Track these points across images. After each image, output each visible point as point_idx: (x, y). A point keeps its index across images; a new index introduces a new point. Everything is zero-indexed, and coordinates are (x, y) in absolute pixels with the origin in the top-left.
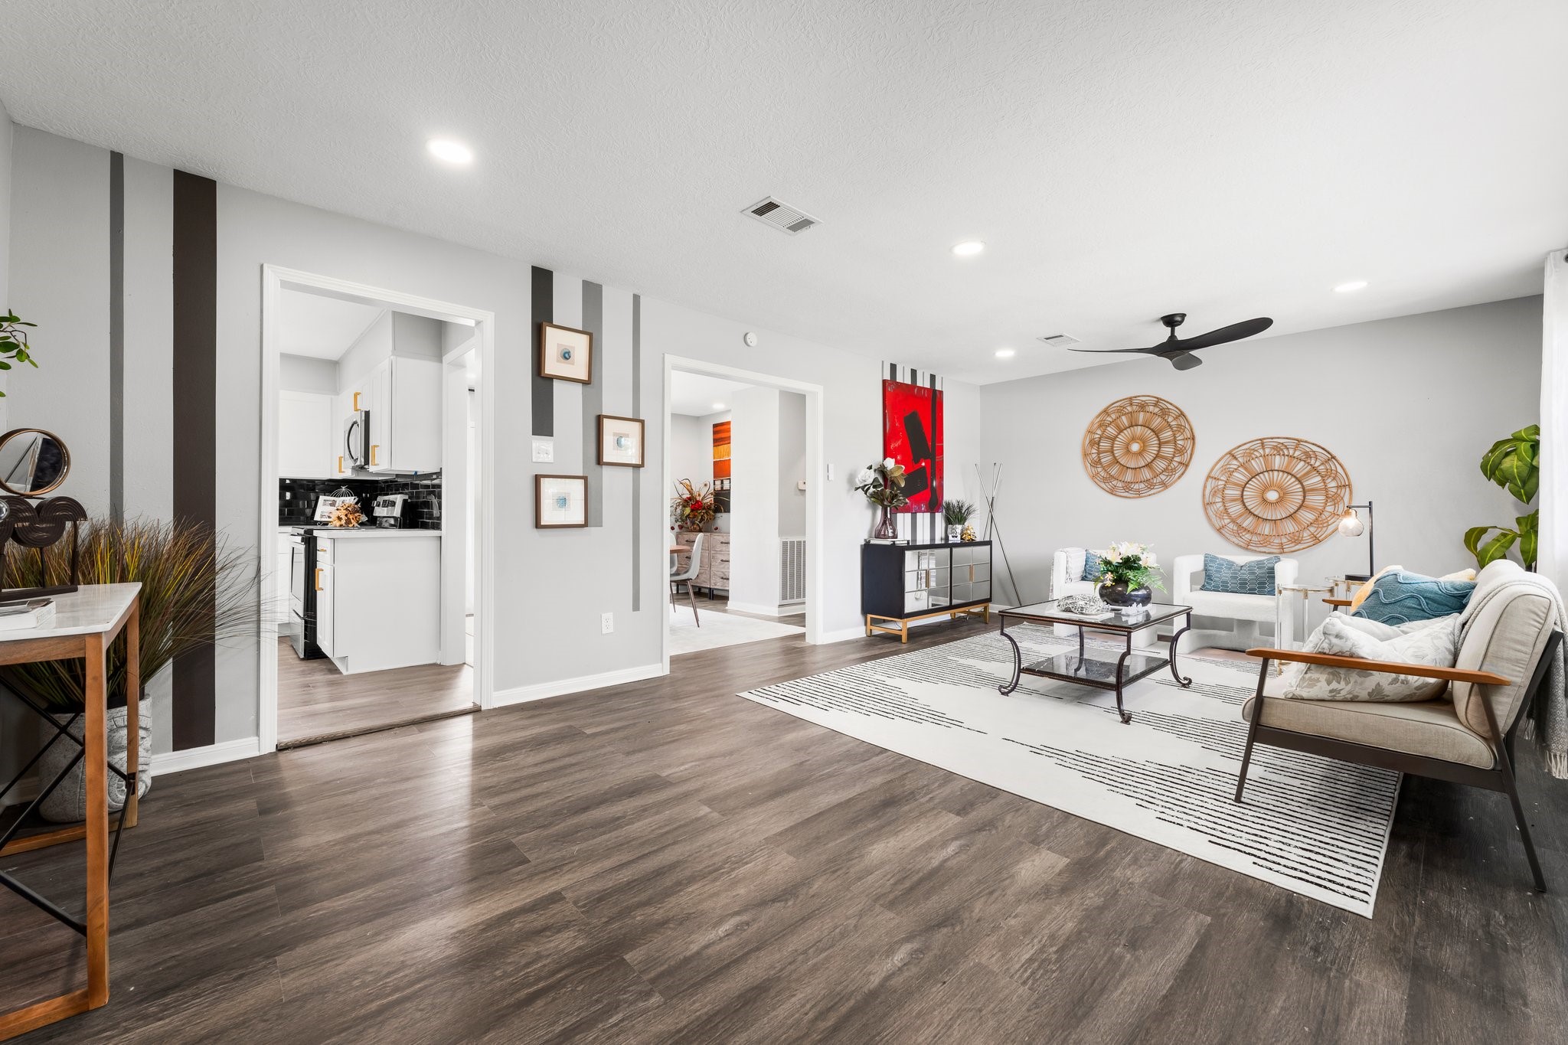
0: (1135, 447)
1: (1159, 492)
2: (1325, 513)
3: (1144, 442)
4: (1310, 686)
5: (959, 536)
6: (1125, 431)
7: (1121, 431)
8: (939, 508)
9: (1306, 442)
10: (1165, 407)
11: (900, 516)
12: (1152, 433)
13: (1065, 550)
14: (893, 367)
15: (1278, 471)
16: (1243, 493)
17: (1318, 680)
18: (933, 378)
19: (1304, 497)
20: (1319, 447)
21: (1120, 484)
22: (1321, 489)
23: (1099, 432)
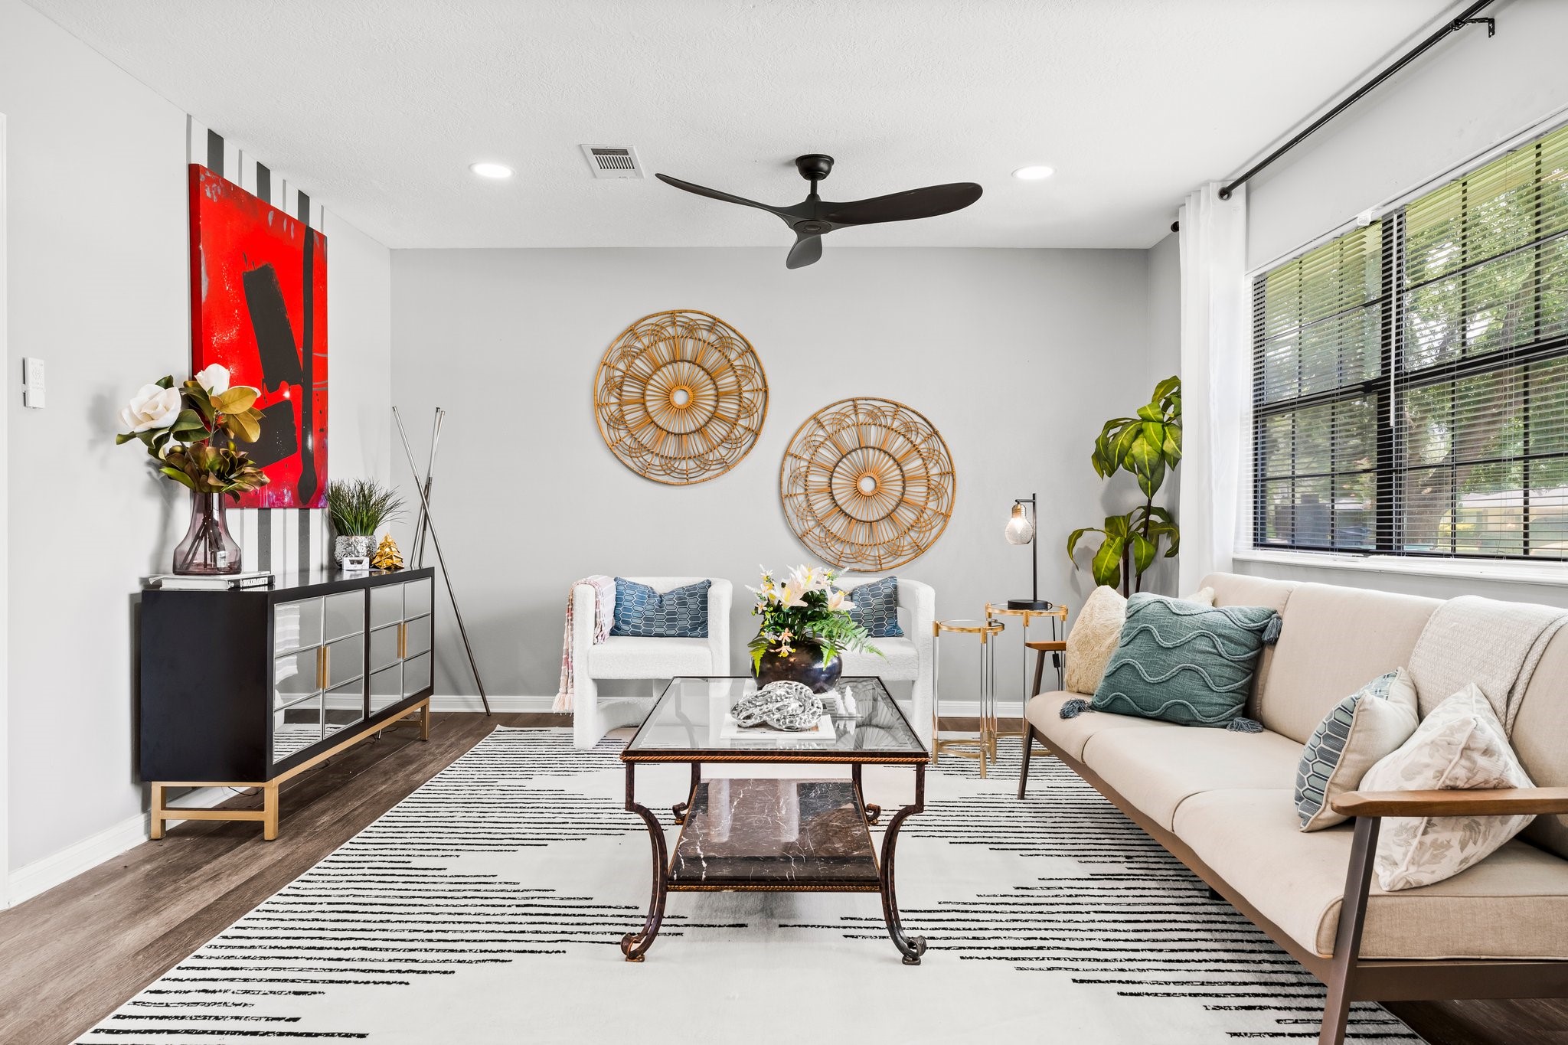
0: (680, 398)
1: (717, 475)
2: (927, 511)
3: (692, 387)
4: (1435, 859)
5: (366, 560)
6: (664, 369)
7: (658, 368)
8: (319, 499)
9: (906, 408)
10: (726, 334)
11: (233, 515)
12: (706, 377)
13: (592, 578)
14: (215, 142)
15: (874, 448)
16: (831, 479)
17: (1448, 845)
18: (303, 200)
19: (904, 488)
20: (920, 416)
21: (657, 461)
22: (920, 478)
23: (622, 366)
